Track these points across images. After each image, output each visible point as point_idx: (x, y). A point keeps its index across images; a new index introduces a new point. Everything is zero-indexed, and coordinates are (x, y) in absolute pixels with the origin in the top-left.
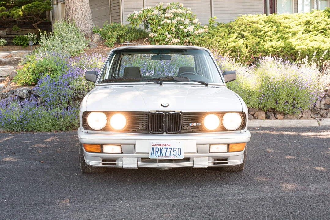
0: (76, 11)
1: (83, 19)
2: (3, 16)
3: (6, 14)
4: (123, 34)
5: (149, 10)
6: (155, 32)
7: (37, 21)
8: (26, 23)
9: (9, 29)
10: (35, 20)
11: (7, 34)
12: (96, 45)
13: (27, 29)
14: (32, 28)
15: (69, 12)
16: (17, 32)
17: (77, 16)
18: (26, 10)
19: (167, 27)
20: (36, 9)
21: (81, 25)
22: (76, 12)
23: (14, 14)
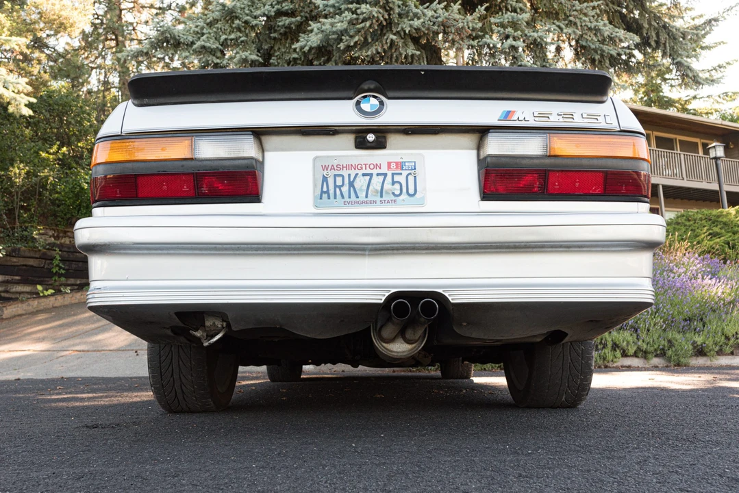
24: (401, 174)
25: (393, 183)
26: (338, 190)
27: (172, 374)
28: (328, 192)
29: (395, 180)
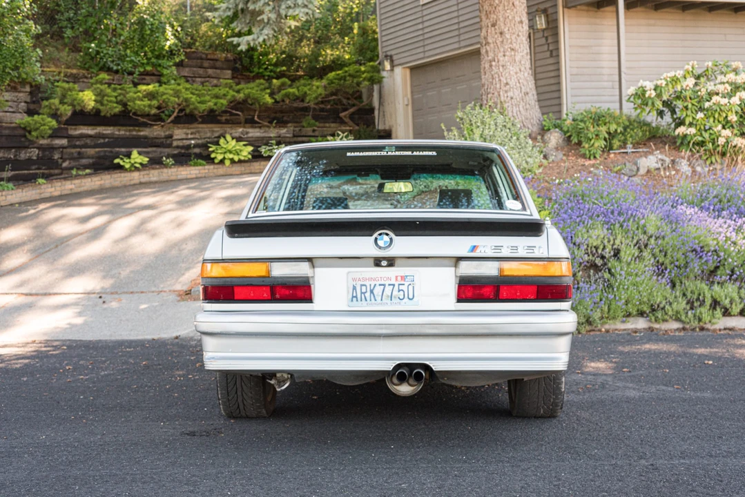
0: (507, 84)
1: (523, 100)
2: (285, 99)
3: (294, 94)
4: (616, 130)
5: (677, 79)
6: (691, 125)
7: (349, 107)
8: (327, 111)
9: (294, 124)
10: (344, 105)
11: (294, 136)
12: (560, 155)
13: (327, 125)
14: (338, 121)
15: (492, 87)
16: (314, 131)
17: (510, 94)
18: (332, 83)
19: (719, 114)
20: (352, 82)
21: (518, 113)
22: (508, 86)
23: (308, 92)
24: (404, 284)
25: (399, 291)
26: (363, 295)
27: (236, 392)
28: (356, 297)
29: (400, 289)
